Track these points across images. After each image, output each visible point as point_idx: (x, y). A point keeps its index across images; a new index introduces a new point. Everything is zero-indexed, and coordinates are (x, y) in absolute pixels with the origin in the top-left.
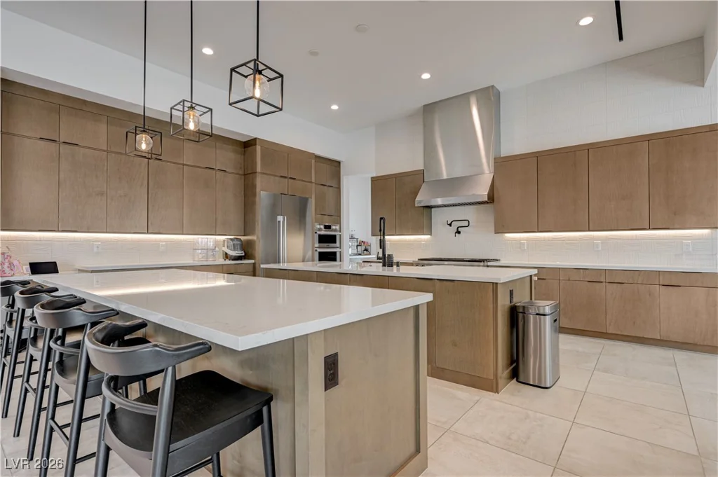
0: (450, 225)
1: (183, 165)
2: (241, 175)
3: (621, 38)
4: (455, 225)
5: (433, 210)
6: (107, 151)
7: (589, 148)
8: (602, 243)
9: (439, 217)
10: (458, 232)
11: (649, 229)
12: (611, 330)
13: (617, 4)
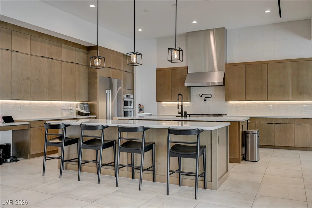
0: (201, 96)
1: (62, 61)
2: (86, 66)
3: (280, 17)
4: (204, 96)
5: (191, 88)
6: (30, 55)
7: (268, 63)
8: (272, 106)
9: (195, 93)
10: (205, 100)
11: (291, 100)
12: (276, 145)
13: (279, 2)
